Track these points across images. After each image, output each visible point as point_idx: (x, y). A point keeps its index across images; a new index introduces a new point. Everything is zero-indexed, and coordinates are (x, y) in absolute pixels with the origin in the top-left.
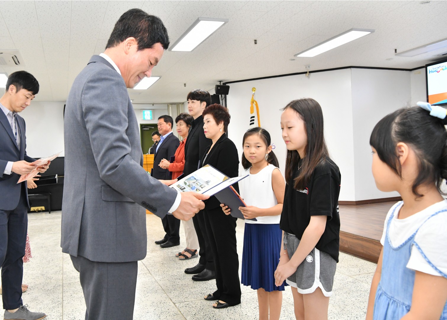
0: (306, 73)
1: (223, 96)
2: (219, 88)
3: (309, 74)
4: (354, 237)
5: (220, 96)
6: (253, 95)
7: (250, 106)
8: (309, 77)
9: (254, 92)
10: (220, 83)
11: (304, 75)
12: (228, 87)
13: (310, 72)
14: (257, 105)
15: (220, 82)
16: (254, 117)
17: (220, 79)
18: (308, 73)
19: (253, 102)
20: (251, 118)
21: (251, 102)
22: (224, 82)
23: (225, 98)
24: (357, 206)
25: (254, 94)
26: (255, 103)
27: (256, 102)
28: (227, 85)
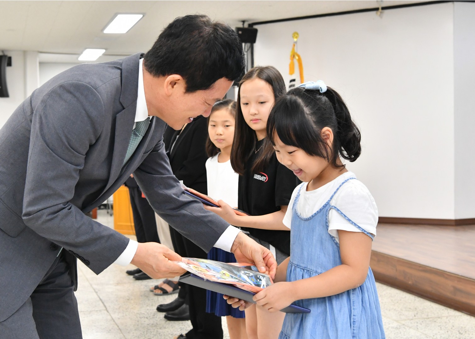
0: (376, 9)
1: (248, 45)
2: (240, 32)
3: (381, 12)
4: (421, 268)
5: (243, 44)
6: (294, 45)
7: (288, 61)
8: (381, 16)
9: (295, 40)
10: (243, 24)
11: (374, 13)
12: (256, 31)
13: (384, 8)
14: (300, 60)
15: (244, 22)
16: (294, 80)
17: (244, 16)
18: (380, 10)
19: (294, 56)
20: (291, 81)
21: (291, 56)
22: (250, 22)
23: (252, 48)
24: (458, 228)
25: (296, 42)
26: (297, 58)
27: (299, 56)
28: (256, 27)
